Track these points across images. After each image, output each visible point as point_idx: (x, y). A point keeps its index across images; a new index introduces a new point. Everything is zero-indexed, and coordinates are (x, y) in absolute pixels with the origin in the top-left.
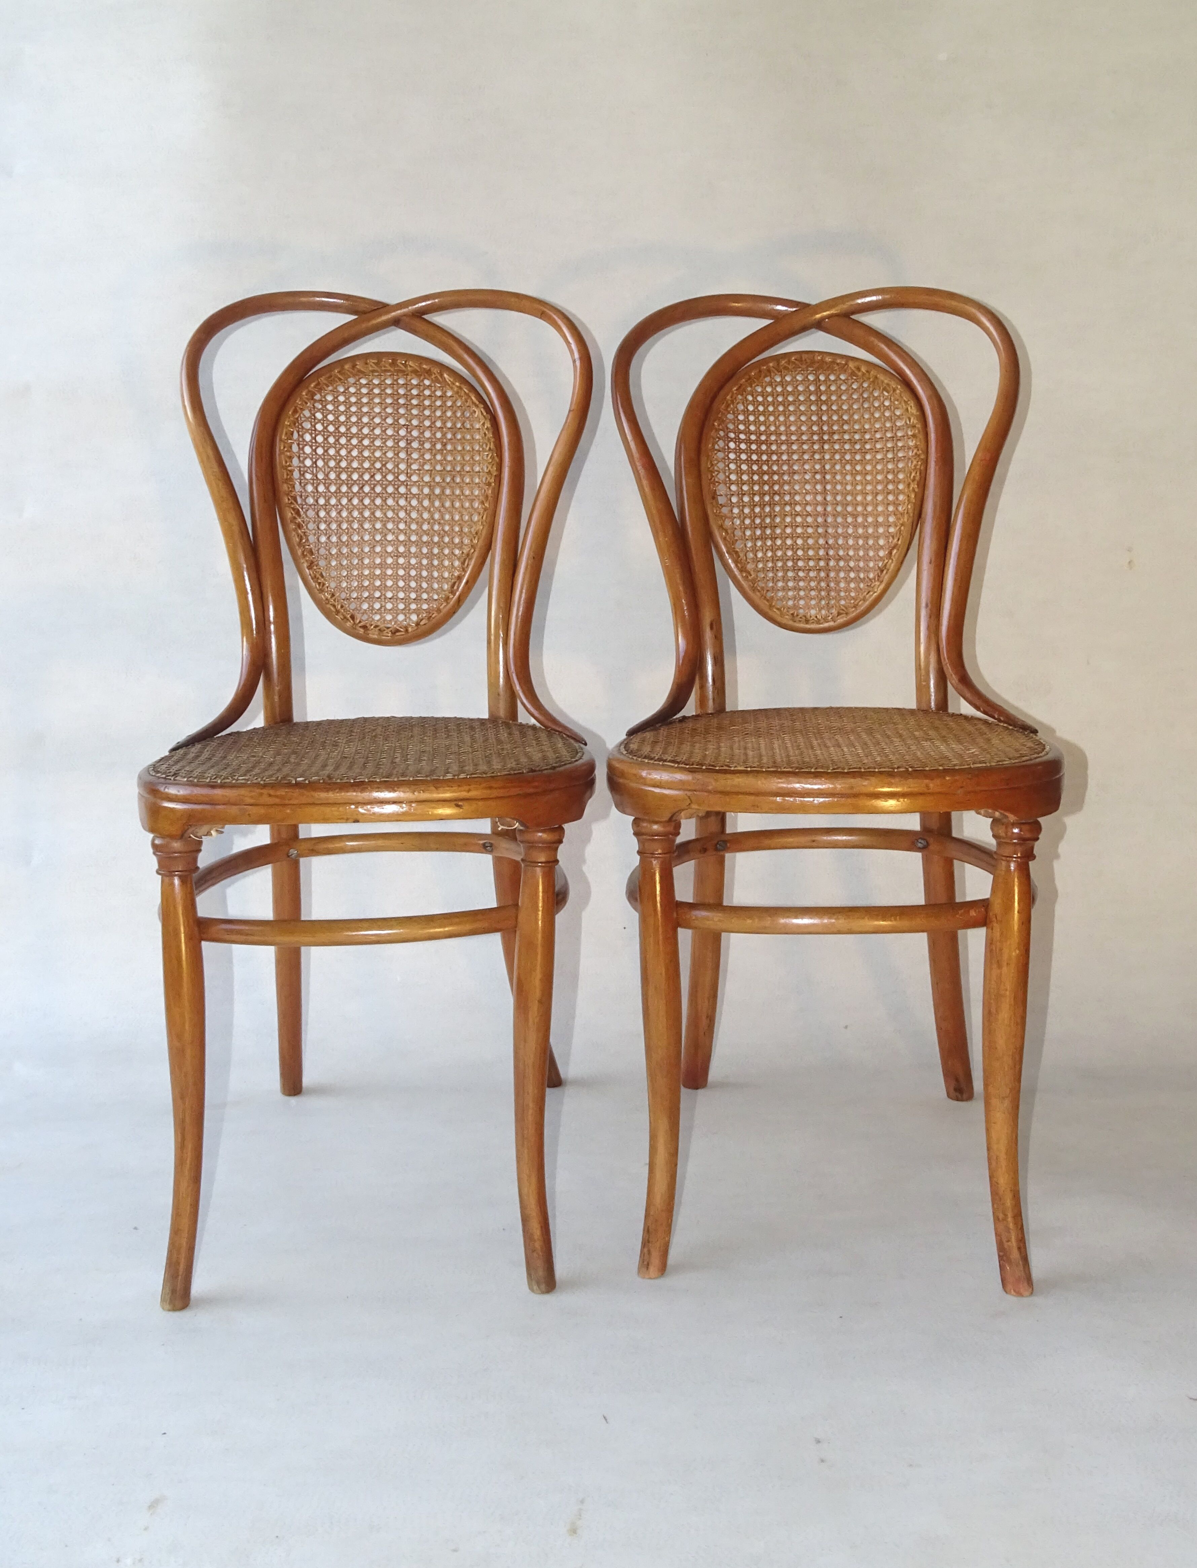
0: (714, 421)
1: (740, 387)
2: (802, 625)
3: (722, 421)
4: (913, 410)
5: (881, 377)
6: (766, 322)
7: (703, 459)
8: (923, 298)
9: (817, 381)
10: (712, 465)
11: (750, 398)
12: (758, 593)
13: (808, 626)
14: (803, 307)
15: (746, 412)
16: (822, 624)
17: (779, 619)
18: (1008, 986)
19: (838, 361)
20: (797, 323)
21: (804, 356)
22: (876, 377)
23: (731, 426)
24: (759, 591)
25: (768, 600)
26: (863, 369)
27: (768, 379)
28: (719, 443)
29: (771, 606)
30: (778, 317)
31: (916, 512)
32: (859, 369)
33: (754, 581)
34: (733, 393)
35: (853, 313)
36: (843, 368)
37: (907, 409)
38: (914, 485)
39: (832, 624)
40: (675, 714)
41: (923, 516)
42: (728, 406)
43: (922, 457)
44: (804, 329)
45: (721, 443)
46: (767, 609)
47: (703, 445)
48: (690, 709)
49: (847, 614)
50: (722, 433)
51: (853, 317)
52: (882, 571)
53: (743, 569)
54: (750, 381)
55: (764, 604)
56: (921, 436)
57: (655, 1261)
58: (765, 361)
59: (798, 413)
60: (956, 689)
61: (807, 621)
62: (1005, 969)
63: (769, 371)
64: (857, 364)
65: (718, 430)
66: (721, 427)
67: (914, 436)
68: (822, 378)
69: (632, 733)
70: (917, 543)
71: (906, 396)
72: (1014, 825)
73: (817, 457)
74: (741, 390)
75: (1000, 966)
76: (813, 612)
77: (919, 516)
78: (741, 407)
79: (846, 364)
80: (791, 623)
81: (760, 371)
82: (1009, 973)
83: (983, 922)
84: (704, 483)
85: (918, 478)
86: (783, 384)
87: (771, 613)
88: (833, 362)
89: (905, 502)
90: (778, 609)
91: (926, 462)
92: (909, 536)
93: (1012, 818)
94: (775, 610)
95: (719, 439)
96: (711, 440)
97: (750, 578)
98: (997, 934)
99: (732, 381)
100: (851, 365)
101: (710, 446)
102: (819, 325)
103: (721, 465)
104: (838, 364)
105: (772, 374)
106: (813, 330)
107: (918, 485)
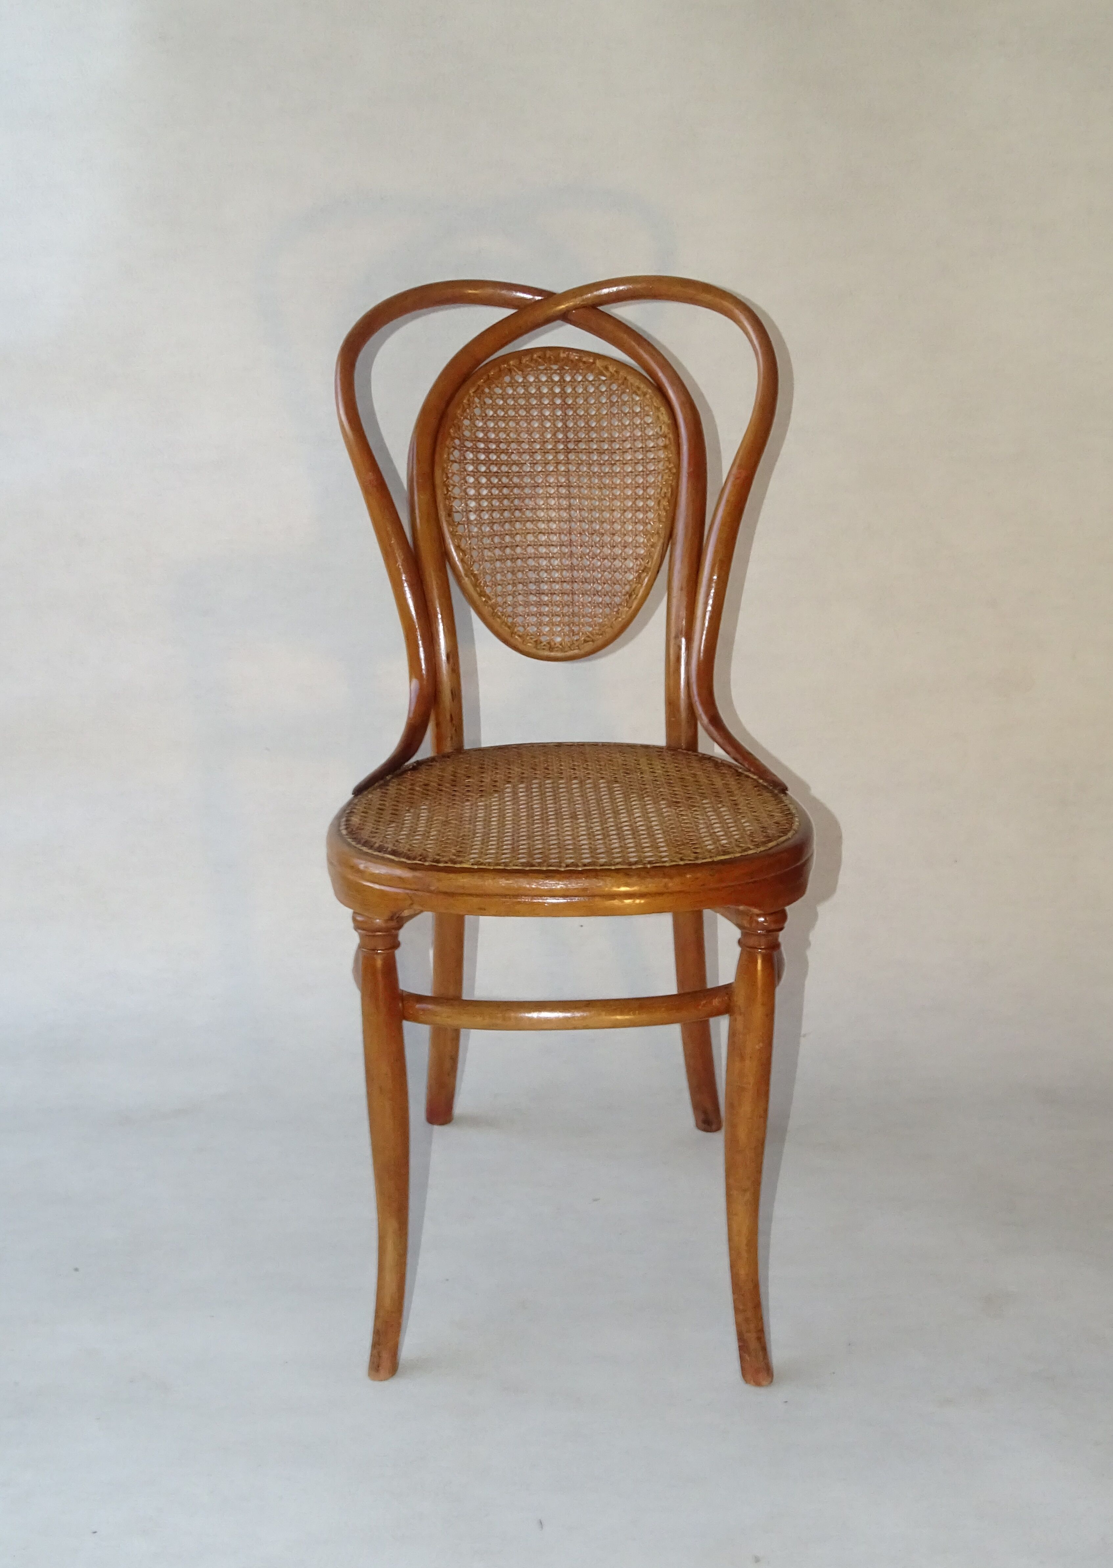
0: (451, 427)
1: (478, 389)
2: (546, 653)
3: (459, 428)
4: (665, 417)
5: (631, 379)
6: (508, 312)
7: (438, 473)
8: (676, 289)
9: (562, 383)
10: (448, 478)
11: (489, 401)
12: (498, 620)
13: (552, 654)
14: (548, 295)
15: (485, 418)
16: (567, 651)
17: (521, 647)
18: (750, 1080)
19: (584, 359)
20: (539, 315)
21: (548, 353)
22: (625, 379)
23: (467, 433)
24: (499, 617)
25: (509, 627)
26: (612, 369)
27: (507, 379)
28: (454, 453)
29: (513, 633)
30: (522, 306)
31: (668, 533)
32: (606, 368)
33: (493, 607)
34: (470, 396)
35: (601, 304)
36: (590, 367)
37: (658, 417)
38: (665, 503)
39: (576, 651)
40: (408, 760)
41: (674, 537)
42: (464, 411)
43: (674, 471)
44: (549, 320)
45: (456, 453)
46: (508, 637)
47: (437, 457)
48: (426, 750)
49: (593, 641)
50: (457, 442)
51: (601, 308)
52: (630, 596)
53: (483, 593)
54: (489, 381)
55: (505, 631)
56: (673, 448)
57: (386, 1363)
58: (505, 359)
59: (542, 418)
60: (707, 730)
61: (551, 649)
62: (748, 1062)
63: (510, 370)
64: (605, 363)
65: (453, 438)
66: (456, 435)
67: (665, 447)
68: (568, 379)
69: (359, 791)
70: (667, 568)
71: (657, 402)
72: (759, 916)
73: (562, 468)
74: (479, 392)
75: (742, 1058)
76: (559, 639)
77: (670, 536)
78: (477, 411)
79: (594, 363)
80: (534, 651)
81: (500, 370)
82: (751, 1066)
83: (727, 1009)
84: (440, 497)
85: (669, 495)
86: (526, 385)
87: (512, 640)
88: (580, 360)
89: (654, 520)
90: (519, 636)
91: (677, 476)
92: (660, 559)
93: (756, 911)
94: (517, 637)
95: (455, 448)
96: (447, 449)
97: (490, 603)
98: (740, 1026)
99: (468, 382)
100: (599, 363)
101: (445, 456)
102: (565, 317)
103: (456, 479)
104: (584, 363)
105: (514, 373)
106: (559, 322)
107: (669, 502)
